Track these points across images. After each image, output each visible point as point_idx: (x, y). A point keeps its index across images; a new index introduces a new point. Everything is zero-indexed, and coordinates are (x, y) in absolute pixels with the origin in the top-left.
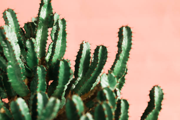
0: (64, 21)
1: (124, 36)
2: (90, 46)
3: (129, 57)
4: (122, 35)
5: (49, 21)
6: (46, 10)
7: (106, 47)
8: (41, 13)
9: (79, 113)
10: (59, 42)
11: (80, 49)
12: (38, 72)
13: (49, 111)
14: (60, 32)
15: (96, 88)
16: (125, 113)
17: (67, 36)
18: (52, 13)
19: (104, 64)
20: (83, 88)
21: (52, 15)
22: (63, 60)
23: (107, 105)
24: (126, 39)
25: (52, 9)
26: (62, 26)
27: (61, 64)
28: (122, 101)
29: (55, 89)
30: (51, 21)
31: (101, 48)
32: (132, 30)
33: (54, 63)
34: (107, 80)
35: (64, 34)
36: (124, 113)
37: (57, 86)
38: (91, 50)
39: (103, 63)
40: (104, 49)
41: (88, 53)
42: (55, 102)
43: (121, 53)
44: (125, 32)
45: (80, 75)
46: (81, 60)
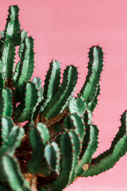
0: (31, 39)
1: (95, 57)
2: (60, 65)
3: (99, 80)
4: (93, 56)
5: (16, 39)
6: (12, 26)
7: (76, 68)
8: (8, 30)
9: (44, 142)
10: (26, 62)
12: (3, 95)
13: (12, 140)
14: (28, 52)
15: (65, 112)
16: (95, 139)
17: (35, 56)
18: (19, 30)
19: (74, 86)
20: (51, 111)
21: (19, 32)
22: (30, 82)
23: (74, 133)
24: (97, 60)
25: (19, 25)
26: (29, 44)
28: (91, 127)
29: (22, 112)
30: (18, 39)
31: (71, 68)
32: (103, 50)
33: (21, 85)
34: (76, 104)
35: (32, 54)
36: (93, 139)
37: (24, 109)
38: (61, 69)
39: (74, 84)
41: (58, 72)
42: (18, 131)
43: (91, 75)
44: (95, 53)
45: (50, 96)
46: (50, 80)
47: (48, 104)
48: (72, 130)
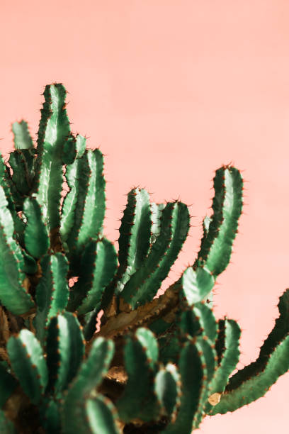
0: (98, 155)
1: (227, 189)
2: (149, 197)
3: (236, 232)
4: (224, 187)
5: (66, 150)
6: (55, 126)
7: (186, 206)
8: (47, 133)
9: (152, 365)
10: (90, 200)
11: (127, 203)
12: (52, 267)
14: (93, 179)
15: (170, 294)
17: (107, 187)
18: (71, 136)
19: (183, 241)
20: (141, 291)
21: (71, 139)
22: (103, 240)
23: (204, 343)
24: (230, 193)
25: (69, 124)
26: (95, 164)
27: (99, 248)
28: (227, 325)
29: (86, 296)
30: (69, 152)
31: (176, 206)
32: (242, 176)
33: (83, 245)
34: (195, 281)
35: (101, 182)
36: (230, 346)
37: (89, 290)
38: (151, 206)
39: (182, 238)
40: (183, 209)
41: (147, 214)
43: (221, 224)
44: (228, 180)
45: (132, 261)
46: (132, 230)
47: (132, 277)
48: (200, 338)
